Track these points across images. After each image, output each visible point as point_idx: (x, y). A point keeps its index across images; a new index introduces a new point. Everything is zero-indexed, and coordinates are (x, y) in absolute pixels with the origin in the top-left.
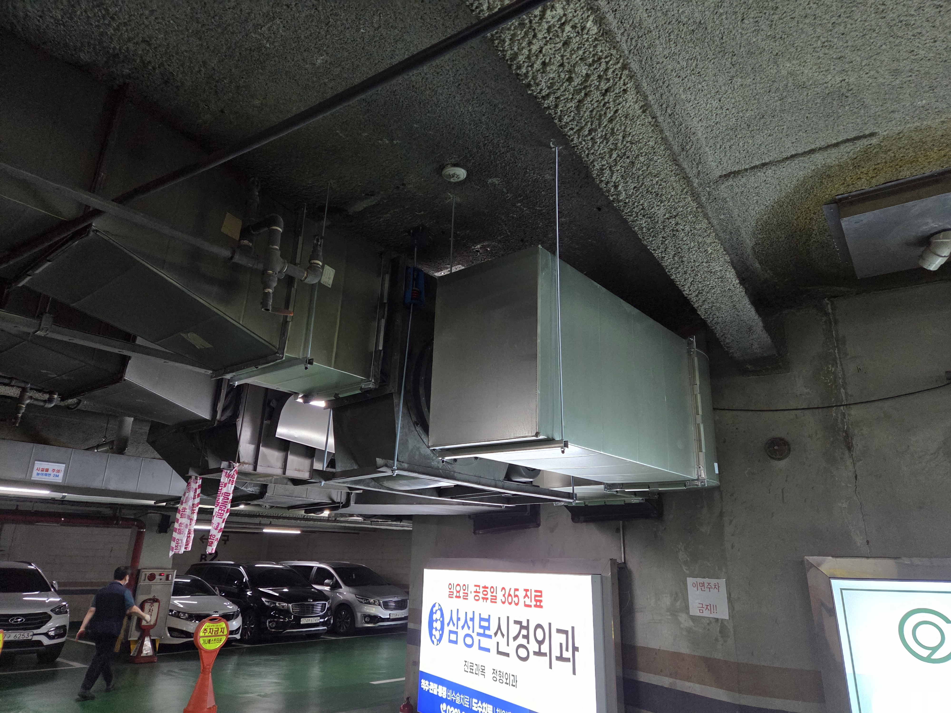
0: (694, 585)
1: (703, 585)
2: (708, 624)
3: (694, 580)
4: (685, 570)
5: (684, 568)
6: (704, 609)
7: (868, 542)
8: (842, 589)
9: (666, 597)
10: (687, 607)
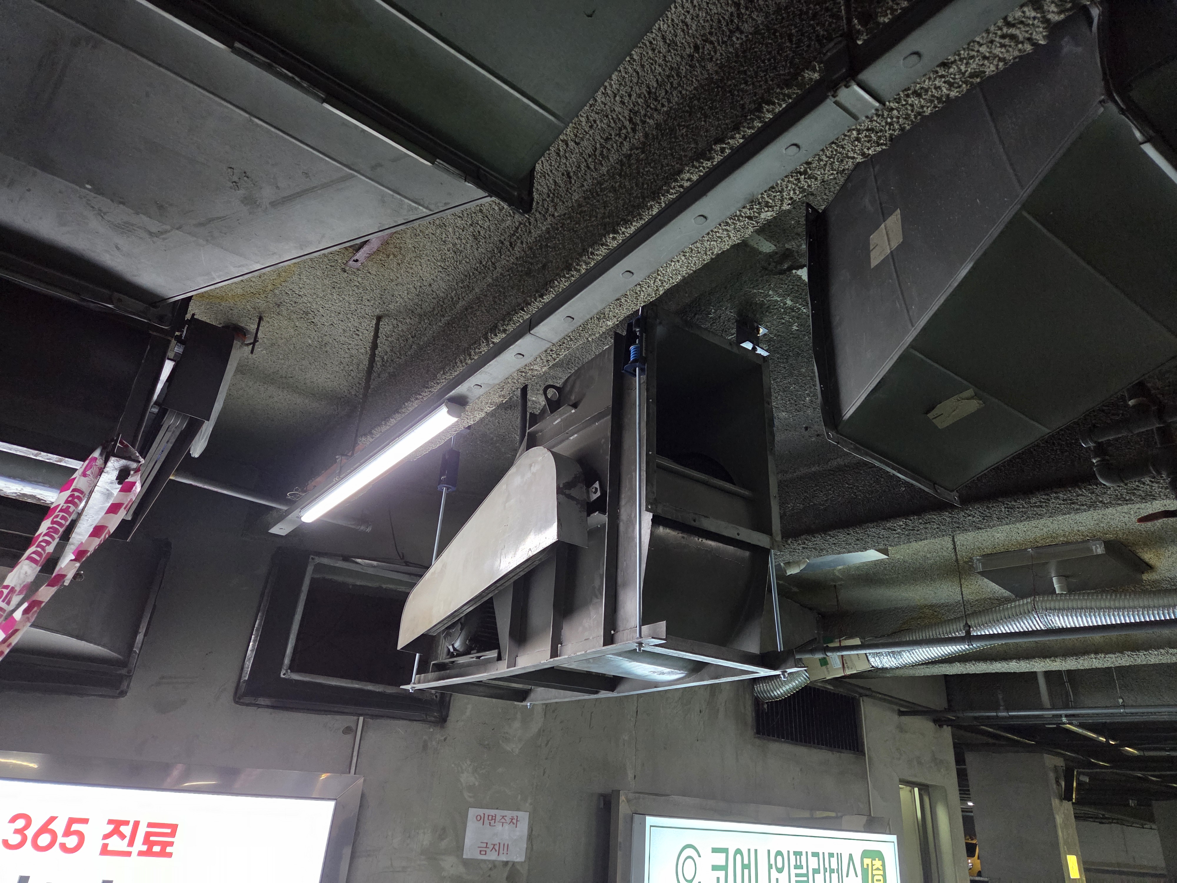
1: (494, 818)
2: (491, 869)
4: (468, 798)
5: (467, 795)
6: (488, 850)
7: (635, 776)
8: (651, 826)
9: (424, 833)
10: (460, 847)
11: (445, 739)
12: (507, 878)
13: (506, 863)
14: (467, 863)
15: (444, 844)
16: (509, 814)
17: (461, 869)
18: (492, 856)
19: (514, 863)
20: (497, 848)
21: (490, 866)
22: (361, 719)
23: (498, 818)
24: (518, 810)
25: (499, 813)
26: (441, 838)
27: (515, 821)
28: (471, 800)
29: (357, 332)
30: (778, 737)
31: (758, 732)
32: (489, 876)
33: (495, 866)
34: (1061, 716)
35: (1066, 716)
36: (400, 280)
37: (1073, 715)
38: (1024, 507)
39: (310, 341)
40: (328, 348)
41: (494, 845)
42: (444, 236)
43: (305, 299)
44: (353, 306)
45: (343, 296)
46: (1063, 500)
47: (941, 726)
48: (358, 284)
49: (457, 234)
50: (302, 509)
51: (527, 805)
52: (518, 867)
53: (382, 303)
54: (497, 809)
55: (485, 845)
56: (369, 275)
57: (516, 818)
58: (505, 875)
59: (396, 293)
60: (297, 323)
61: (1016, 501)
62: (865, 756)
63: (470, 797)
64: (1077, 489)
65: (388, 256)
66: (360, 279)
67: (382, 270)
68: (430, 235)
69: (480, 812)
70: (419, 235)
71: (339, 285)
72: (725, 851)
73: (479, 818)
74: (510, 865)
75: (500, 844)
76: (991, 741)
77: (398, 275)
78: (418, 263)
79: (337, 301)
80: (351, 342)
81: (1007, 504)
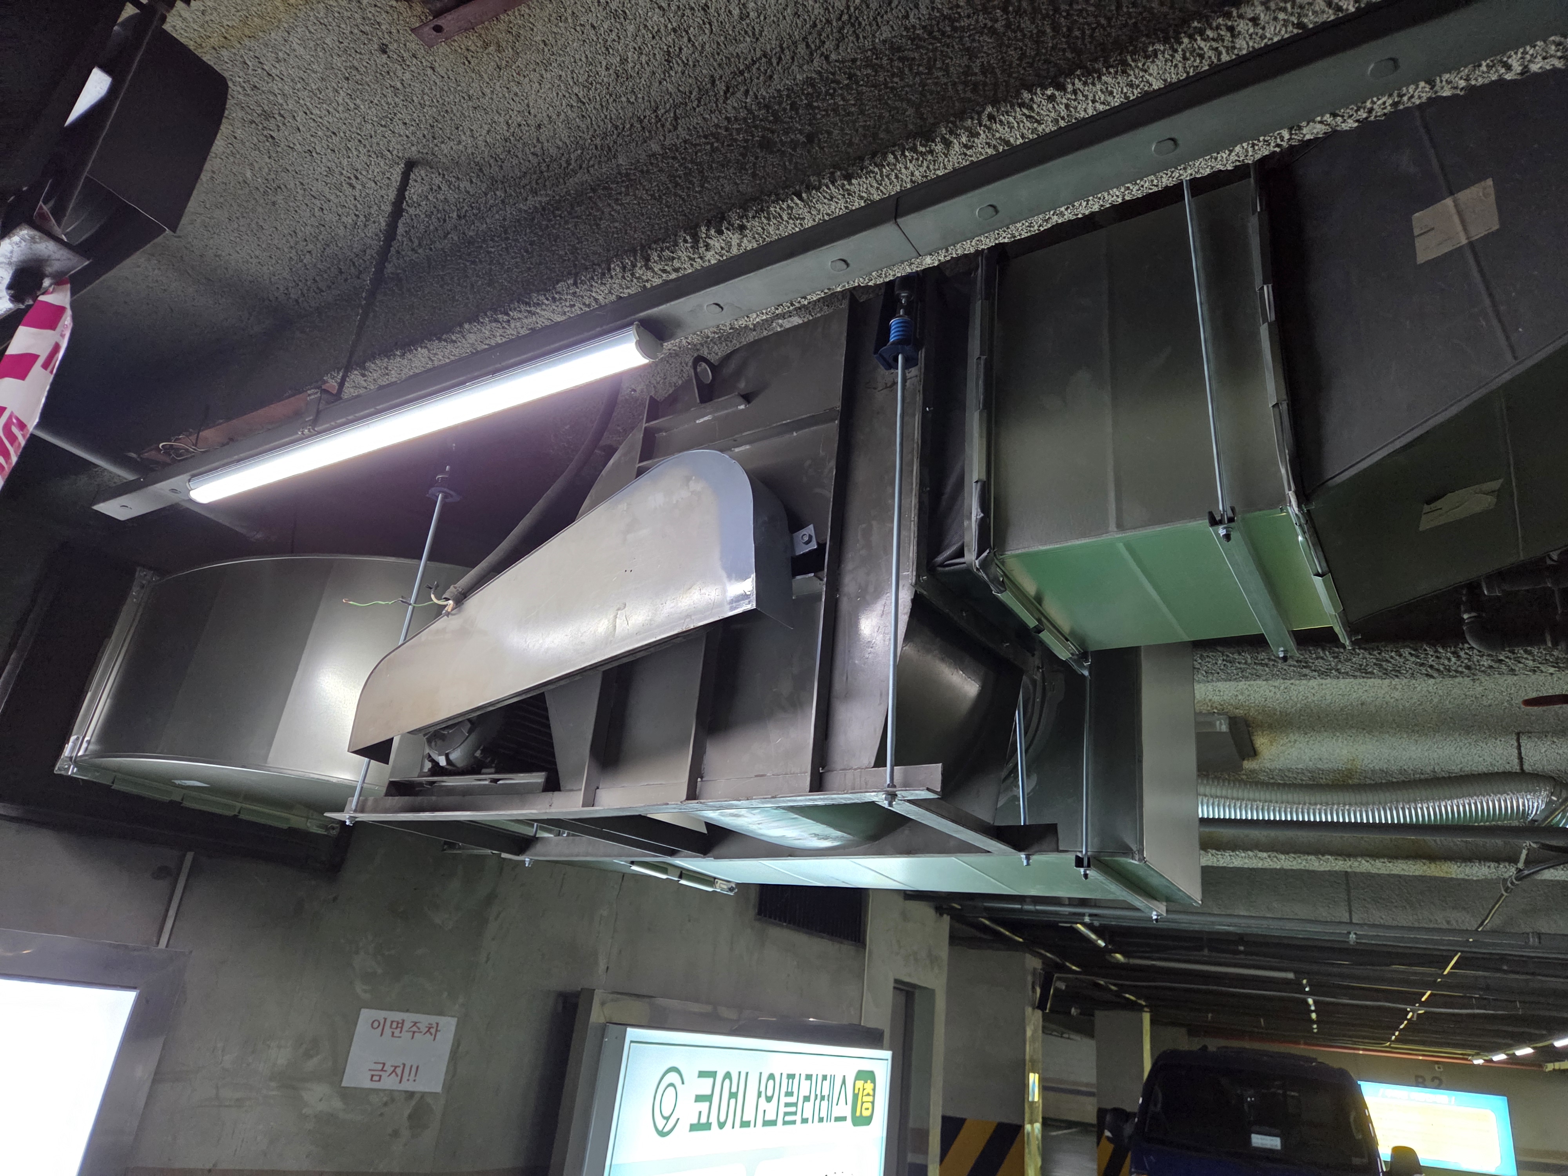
1: (400, 1025)
2: (386, 1104)
3: (377, 1014)
4: (361, 994)
5: (359, 988)
6: (385, 1075)
7: (608, 968)
8: (632, 1042)
9: (279, 1047)
10: (338, 1071)
11: (335, 899)
12: (410, 1117)
13: (411, 1095)
14: (348, 1095)
15: (311, 1064)
16: (425, 1020)
17: (337, 1104)
18: (389, 1083)
19: (423, 1095)
20: (399, 1071)
21: (385, 1099)
22: (190, 856)
23: (407, 1025)
24: (441, 1013)
25: (409, 1018)
26: (308, 1055)
27: (433, 1031)
28: (367, 996)
29: (354, 181)
30: (780, 920)
31: (760, 913)
32: (382, 1115)
33: (393, 1100)
34: (1084, 915)
35: (1090, 915)
36: (485, 101)
37: (1096, 915)
38: (1246, 663)
39: (249, 174)
40: (279, 198)
41: (396, 1067)
42: (613, 36)
43: (276, 86)
44: (369, 126)
45: (358, 101)
46: (1297, 661)
47: (941, 915)
48: (399, 85)
49: (639, 40)
50: (193, 476)
51: (457, 1006)
52: (429, 1100)
53: (430, 137)
54: (407, 1011)
55: (380, 1067)
56: (429, 72)
57: (435, 1026)
58: (407, 1113)
59: (466, 124)
60: (239, 131)
61: (1240, 654)
62: (865, 949)
63: (365, 991)
64: (1320, 650)
65: (486, 45)
66: (408, 75)
67: (461, 70)
68: (588, 27)
69: (381, 1015)
70: (566, 19)
71: (358, 77)
72: (713, 1074)
73: (376, 1025)
74: (417, 1097)
75: (404, 1065)
76: (979, 934)
77: (487, 91)
78: (535, 77)
79: (340, 108)
80: (332, 198)
81: (1228, 656)
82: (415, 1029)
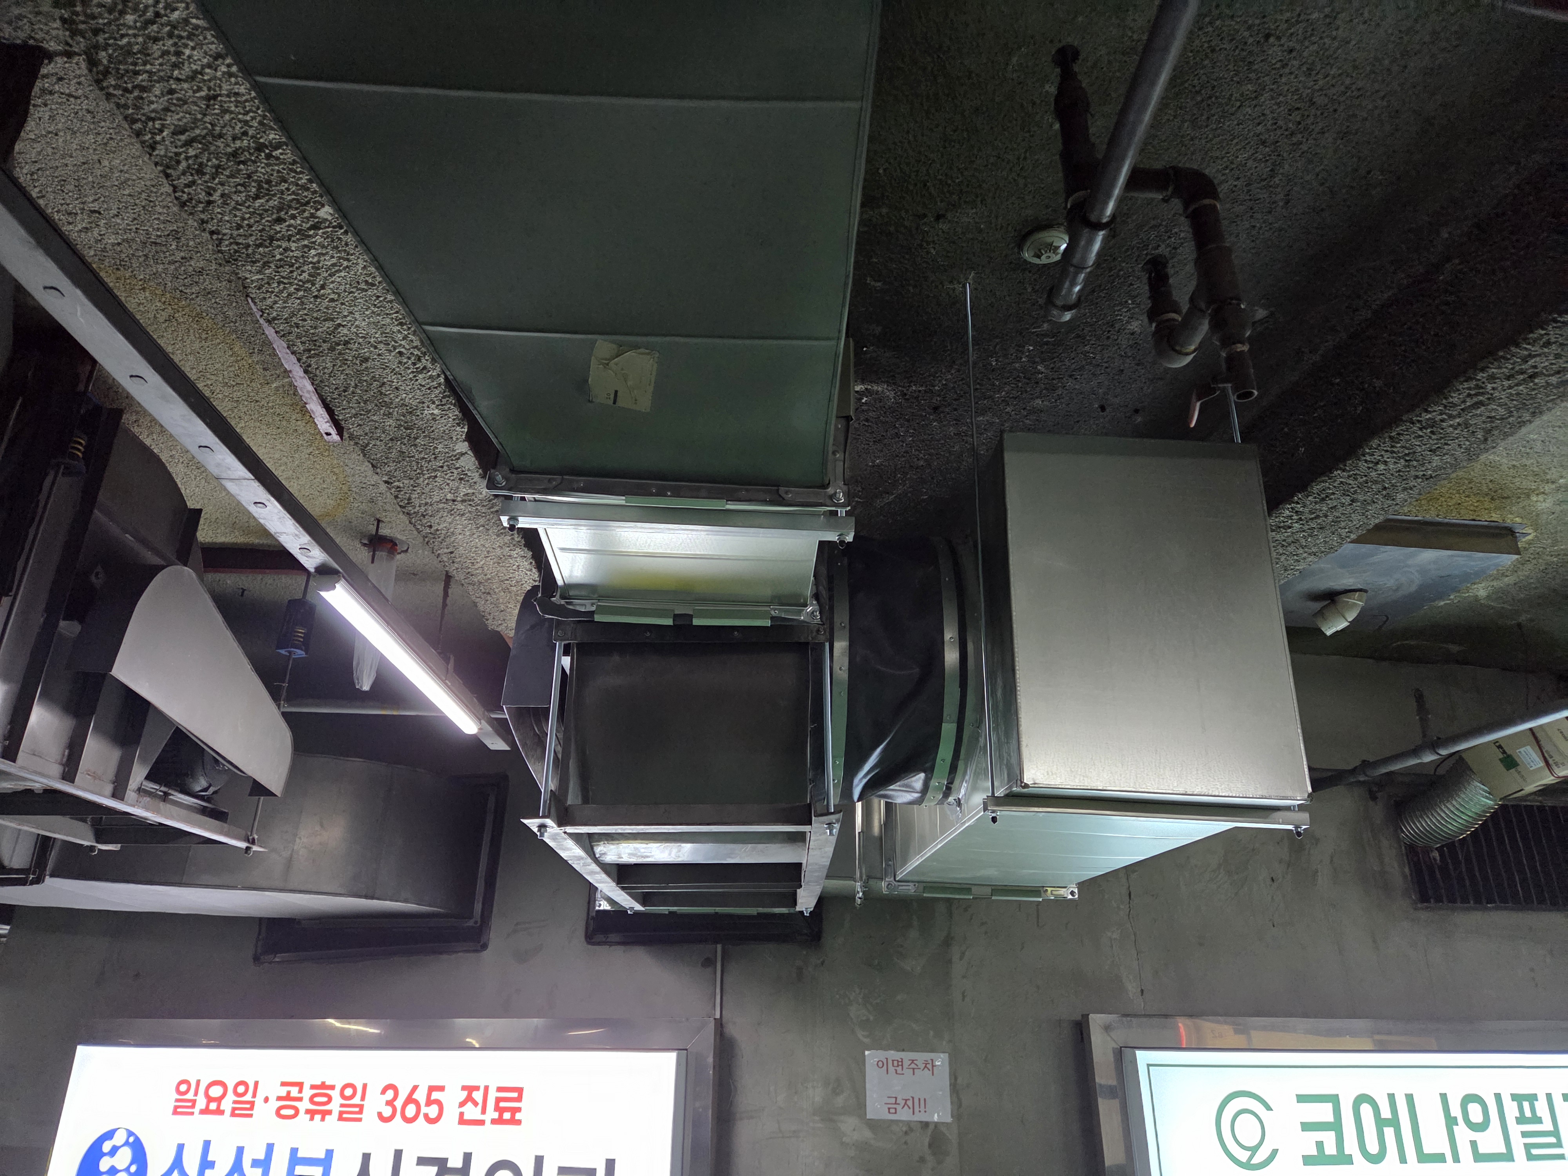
0: (880, 1064)
1: (900, 1063)
2: (906, 1133)
3: (880, 1055)
4: (861, 1038)
5: (860, 1034)
6: (899, 1108)
7: (1142, 991)
8: (1149, 1065)
9: (813, 1087)
10: (861, 1106)
12: (930, 1144)
13: (925, 1125)
14: (874, 1125)
15: (840, 1101)
16: (921, 1057)
18: (904, 1115)
19: (937, 1125)
20: (910, 1103)
21: (904, 1129)
22: (720, 947)
23: (906, 1063)
24: (932, 1050)
25: (907, 1056)
26: (836, 1092)
27: (930, 1066)
28: (867, 1039)
32: (906, 1143)
33: (911, 1130)
41: (906, 1100)
51: (944, 1043)
52: (943, 1129)
54: (903, 1050)
55: (893, 1100)
57: (930, 1062)
58: (927, 1141)
63: (864, 1035)
72: (1331, 1098)
74: (932, 1127)
75: (913, 1098)
82: (913, 1066)
